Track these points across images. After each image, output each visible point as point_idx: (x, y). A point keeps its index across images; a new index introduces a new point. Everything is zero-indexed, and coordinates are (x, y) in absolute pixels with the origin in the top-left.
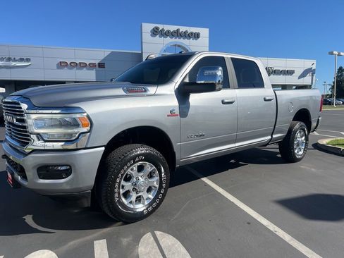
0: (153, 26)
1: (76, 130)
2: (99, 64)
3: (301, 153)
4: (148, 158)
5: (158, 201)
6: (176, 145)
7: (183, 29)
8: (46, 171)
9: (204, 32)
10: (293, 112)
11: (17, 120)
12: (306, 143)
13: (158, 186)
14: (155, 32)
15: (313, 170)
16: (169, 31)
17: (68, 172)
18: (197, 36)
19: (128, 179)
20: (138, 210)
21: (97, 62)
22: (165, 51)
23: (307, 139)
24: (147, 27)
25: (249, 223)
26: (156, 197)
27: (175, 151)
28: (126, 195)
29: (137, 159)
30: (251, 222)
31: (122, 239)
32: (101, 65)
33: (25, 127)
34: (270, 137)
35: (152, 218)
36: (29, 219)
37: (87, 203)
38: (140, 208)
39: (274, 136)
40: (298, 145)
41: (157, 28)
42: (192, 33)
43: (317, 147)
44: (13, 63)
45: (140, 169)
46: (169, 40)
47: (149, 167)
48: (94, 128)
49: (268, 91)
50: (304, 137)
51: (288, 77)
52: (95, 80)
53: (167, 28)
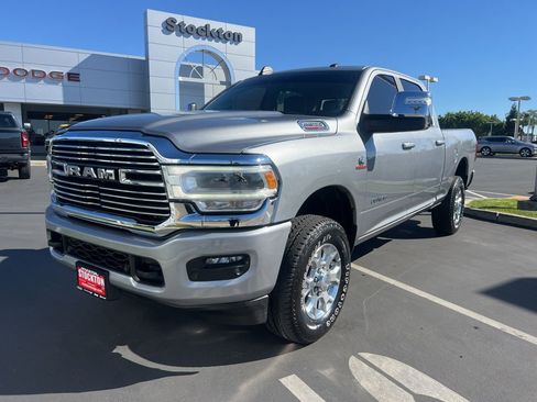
0: (166, 16)
1: (258, 194)
2: (69, 74)
3: (457, 221)
4: (334, 238)
6: (360, 215)
7: (215, 25)
9: (249, 33)
10: (457, 161)
12: (462, 207)
13: (338, 281)
14: (169, 26)
16: (192, 27)
17: (243, 267)
18: (237, 38)
22: (186, 59)
23: (463, 200)
24: (156, 18)
26: (337, 299)
29: (324, 240)
32: (73, 76)
33: (163, 190)
39: (438, 197)
41: (173, 21)
42: (229, 33)
46: (192, 42)
48: (282, 190)
50: (461, 198)
52: (62, 103)
53: (189, 21)
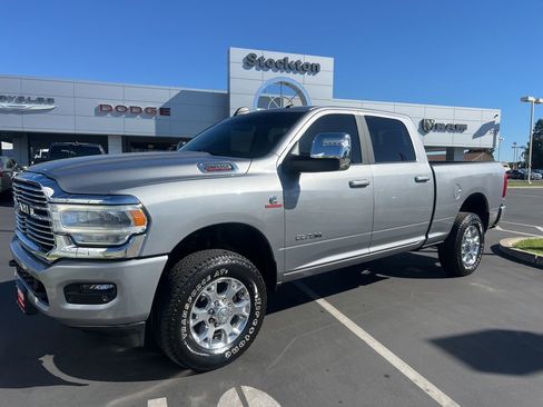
0: (247, 52)
1: (125, 230)
2: (161, 109)
3: (472, 262)
4: (233, 271)
5: (247, 338)
6: (278, 252)
7: (293, 58)
8: (77, 291)
9: (326, 64)
10: (460, 199)
11: (36, 211)
12: (480, 246)
13: (247, 315)
14: (250, 62)
15: (490, 289)
16: (271, 61)
17: (111, 294)
18: (315, 69)
19: (202, 303)
20: (216, 352)
21: (158, 107)
22: (265, 92)
23: (482, 240)
24: (238, 54)
25: (387, 376)
26: (245, 332)
27: (276, 259)
28: (199, 328)
29: (217, 274)
30: (390, 373)
31: (191, 398)
32: (164, 111)
33: (47, 223)
34: (423, 238)
35: (238, 365)
36: (48, 362)
37: (139, 341)
38: (220, 348)
39: (430, 236)
40: (468, 249)
41: (253, 56)
42: (307, 65)
43: (499, 250)
44: (27, 106)
45: (222, 288)
46: (271, 75)
47: (235, 286)
48: (152, 228)
49: (421, 167)
50: (477, 238)
51: (457, 135)
52: (154, 135)
53: (268, 55)
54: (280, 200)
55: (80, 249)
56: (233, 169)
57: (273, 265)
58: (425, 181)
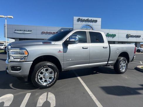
1: (23, 55)
2: (57, 32)
3: (124, 70)
5: (53, 82)
6: (62, 63)
7: (90, 19)
8: (14, 68)
9: (99, 20)
12: (126, 66)
13: (53, 77)
14: (79, 20)
17: (20, 69)
18: (96, 21)
19: (42, 73)
23: (127, 65)
25: (84, 93)
26: (53, 81)
27: (61, 65)
28: (41, 79)
29: (45, 67)
31: (36, 93)
34: (107, 63)
35: (50, 89)
36: (11, 85)
37: (26, 80)
38: (45, 84)
39: (109, 62)
40: (122, 66)
42: (94, 20)
44: (26, 32)
45: (47, 70)
46: (84, 23)
47: (50, 70)
48: (29, 55)
50: (125, 64)
54: (62, 51)
55: (15, 59)
56: (50, 43)
57: (60, 66)
58: (106, 48)
